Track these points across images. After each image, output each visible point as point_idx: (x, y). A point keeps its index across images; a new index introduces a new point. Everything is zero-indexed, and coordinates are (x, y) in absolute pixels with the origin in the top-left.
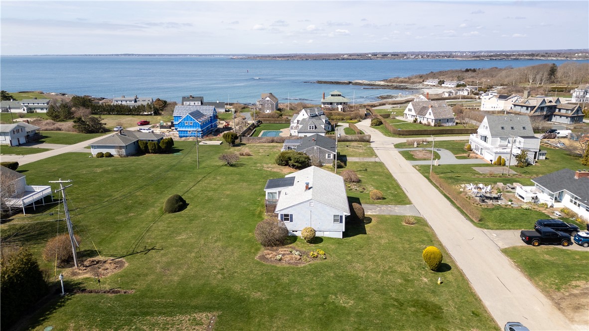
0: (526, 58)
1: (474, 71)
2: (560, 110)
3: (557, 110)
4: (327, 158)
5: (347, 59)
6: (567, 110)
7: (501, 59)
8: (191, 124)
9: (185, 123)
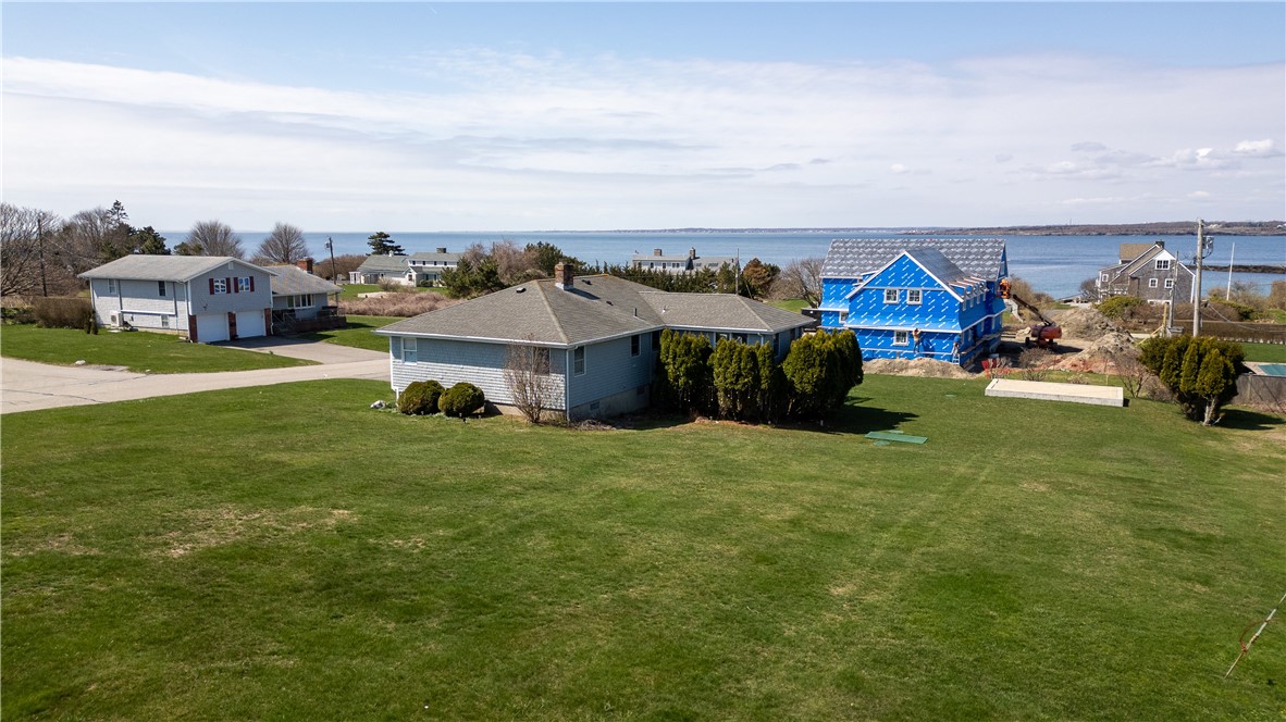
8: (914, 302)
9: (885, 294)
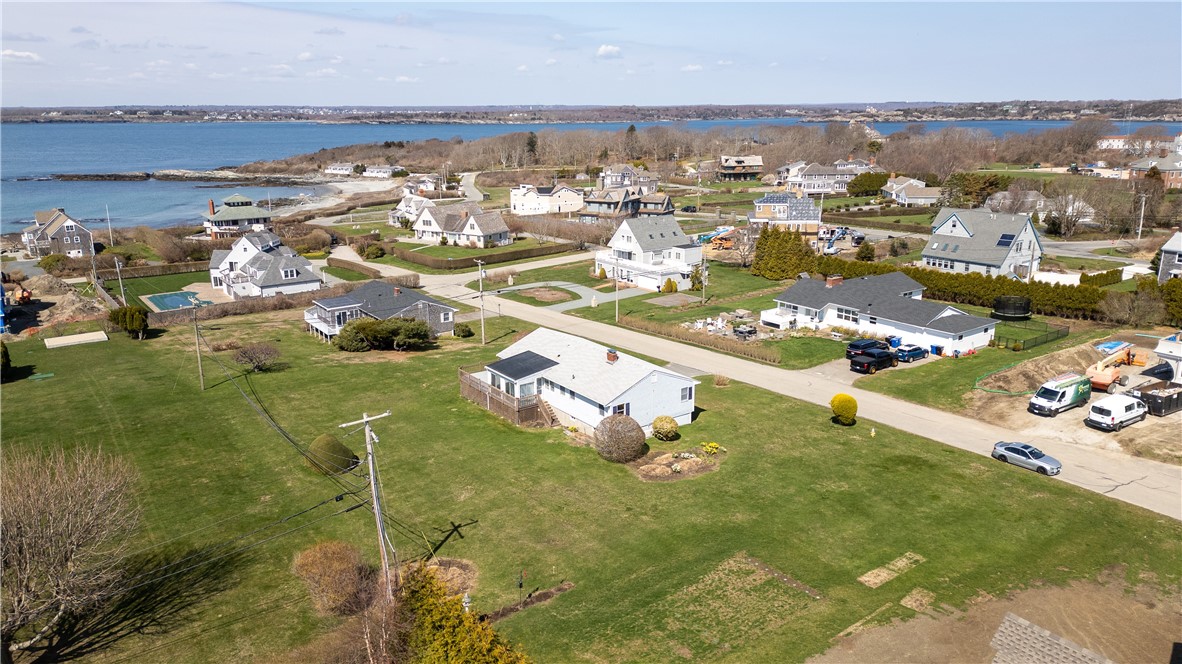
0: (439, 120)
1: (401, 145)
2: (645, 204)
3: (642, 205)
4: (442, 321)
5: (61, 121)
6: (656, 204)
7: (398, 123)
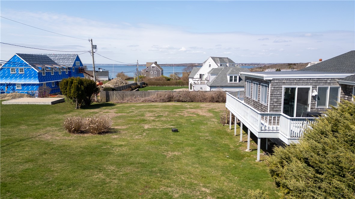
8: (21, 73)
9: (10, 70)
